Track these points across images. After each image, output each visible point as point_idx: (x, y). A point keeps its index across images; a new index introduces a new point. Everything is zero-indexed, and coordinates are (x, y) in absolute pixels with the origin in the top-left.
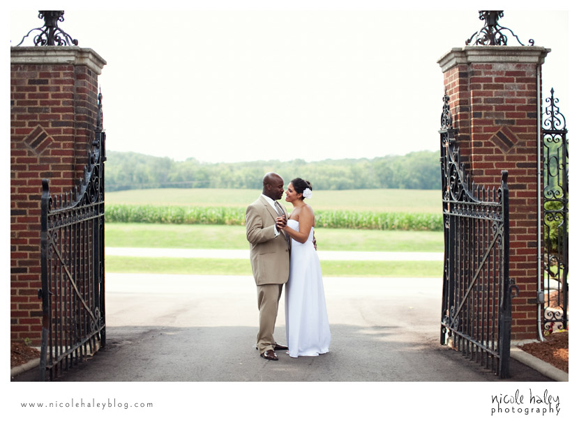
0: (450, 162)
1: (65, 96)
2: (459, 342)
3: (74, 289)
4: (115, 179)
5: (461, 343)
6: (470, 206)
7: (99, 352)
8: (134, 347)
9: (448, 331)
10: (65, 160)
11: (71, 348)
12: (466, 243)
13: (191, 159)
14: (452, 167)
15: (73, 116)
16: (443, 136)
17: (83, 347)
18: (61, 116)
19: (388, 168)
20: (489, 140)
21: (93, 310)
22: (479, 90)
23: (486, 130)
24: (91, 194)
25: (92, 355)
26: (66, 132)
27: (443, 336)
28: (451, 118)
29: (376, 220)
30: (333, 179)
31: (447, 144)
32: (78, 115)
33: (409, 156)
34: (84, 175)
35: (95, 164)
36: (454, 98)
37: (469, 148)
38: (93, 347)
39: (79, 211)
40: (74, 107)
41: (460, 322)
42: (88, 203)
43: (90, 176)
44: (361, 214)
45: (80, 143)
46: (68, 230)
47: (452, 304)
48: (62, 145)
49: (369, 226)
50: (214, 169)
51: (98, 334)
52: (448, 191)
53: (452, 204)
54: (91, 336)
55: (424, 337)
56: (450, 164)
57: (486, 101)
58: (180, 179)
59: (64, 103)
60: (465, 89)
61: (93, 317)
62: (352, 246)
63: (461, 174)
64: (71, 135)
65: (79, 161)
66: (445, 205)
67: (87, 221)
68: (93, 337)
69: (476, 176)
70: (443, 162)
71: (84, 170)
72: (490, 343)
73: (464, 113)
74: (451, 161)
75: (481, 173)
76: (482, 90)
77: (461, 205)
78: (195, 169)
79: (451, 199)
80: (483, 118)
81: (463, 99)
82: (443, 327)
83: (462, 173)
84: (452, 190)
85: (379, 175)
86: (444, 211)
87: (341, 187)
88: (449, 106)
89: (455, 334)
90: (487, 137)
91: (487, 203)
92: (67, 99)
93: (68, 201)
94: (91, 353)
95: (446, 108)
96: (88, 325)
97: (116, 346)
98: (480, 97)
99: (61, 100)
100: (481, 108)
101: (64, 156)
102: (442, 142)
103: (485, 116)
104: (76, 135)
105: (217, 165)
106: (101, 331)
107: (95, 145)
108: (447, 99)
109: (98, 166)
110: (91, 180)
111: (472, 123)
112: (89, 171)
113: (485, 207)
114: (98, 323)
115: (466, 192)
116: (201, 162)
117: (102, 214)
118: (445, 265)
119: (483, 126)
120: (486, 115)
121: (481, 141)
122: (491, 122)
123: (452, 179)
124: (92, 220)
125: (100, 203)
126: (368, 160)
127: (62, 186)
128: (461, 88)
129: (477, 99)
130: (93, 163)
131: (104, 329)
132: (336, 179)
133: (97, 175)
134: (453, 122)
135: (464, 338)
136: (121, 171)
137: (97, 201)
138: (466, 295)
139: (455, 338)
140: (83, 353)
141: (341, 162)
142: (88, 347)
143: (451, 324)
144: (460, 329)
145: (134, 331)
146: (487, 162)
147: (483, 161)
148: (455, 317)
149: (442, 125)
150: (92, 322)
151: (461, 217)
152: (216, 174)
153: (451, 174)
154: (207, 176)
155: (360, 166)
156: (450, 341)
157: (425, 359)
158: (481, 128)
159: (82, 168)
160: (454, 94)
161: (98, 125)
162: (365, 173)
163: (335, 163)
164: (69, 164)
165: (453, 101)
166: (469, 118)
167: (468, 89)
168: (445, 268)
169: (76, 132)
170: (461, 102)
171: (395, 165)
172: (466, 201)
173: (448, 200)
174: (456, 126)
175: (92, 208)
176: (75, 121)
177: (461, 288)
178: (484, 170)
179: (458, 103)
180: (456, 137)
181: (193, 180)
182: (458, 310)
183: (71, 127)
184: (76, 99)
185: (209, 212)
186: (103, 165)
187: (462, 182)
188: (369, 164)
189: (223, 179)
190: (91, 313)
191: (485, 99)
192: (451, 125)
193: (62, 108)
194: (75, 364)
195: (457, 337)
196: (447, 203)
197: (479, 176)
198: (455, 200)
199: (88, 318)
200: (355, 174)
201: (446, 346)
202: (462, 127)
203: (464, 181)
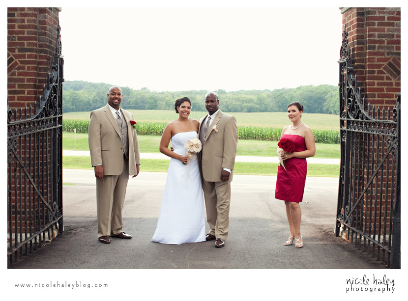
0: (347, 87)
1: (29, 27)
2: (352, 236)
3: (34, 188)
4: (91, 102)
5: (354, 236)
6: (366, 124)
7: (57, 239)
8: (86, 234)
9: (342, 226)
10: (28, 80)
11: (31, 236)
12: (361, 155)
13: (145, 88)
14: (350, 91)
15: (36, 44)
16: (342, 65)
17: (42, 234)
18: (26, 44)
19: (284, 98)
20: (381, 69)
21: (51, 204)
22: (374, 27)
23: (379, 60)
24: (50, 109)
25: (50, 241)
26: (29, 56)
27: (338, 229)
28: (350, 50)
29: (275, 134)
30: (245, 104)
31: (345, 72)
32: (40, 43)
34: (42, 93)
35: (54, 84)
36: (352, 34)
37: (364, 75)
38: (51, 234)
39: (38, 122)
40: (37, 36)
41: (354, 219)
42: (47, 116)
43: (48, 93)
44: (265, 129)
45: (42, 66)
46: (28, 139)
47: (346, 204)
48: (26, 67)
49: (270, 138)
50: (160, 96)
51: (55, 224)
52: (345, 111)
53: (349, 122)
54: (49, 225)
55: (321, 229)
56: (348, 89)
57: (379, 36)
58: (137, 103)
59: (28, 33)
60: (362, 26)
61: (51, 209)
62: (258, 153)
63: (358, 96)
64: (34, 60)
65: (40, 81)
66: (342, 123)
67: (46, 131)
68: (51, 226)
69: (370, 99)
70: (341, 87)
71: (44, 88)
72: (377, 237)
73: (360, 46)
74: (348, 85)
75: (374, 96)
76: (376, 27)
77: (357, 122)
78: (148, 96)
79: (348, 117)
80: (376, 50)
81: (360, 34)
82: (338, 222)
83: (359, 96)
84: (349, 110)
85: (278, 102)
86: (341, 127)
87: (250, 110)
88: (348, 40)
89: (349, 229)
90: (379, 66)
91: (382, 121)
92: (31, 30)
93: (28, 114)
94: (49, 239)
95: (345, 41)
96: (47, 216)
97: (71, 233)
98: (374, 33)
99: (26, 30)
100: (375, 42)
101: (28, 77)
102: (341, 70)
103: (378, 49)
104: (38, 60)
105: (163, 93)
106: (59, 221)
107: (54, 68)
108: (345, 34)
109: (57, 86)
110: (49, 97)
111: (367, 55)
112: (48, 90)
113: (380, 124)
114: (56, 215)
115: (363, 111)
116: (152, 91)
117: (60, 126)
118: (341, 172)
119: (376, 57)
120: (379, 47)
121: (375, 70)
122: (383, 54)
123: (349, 101)
124: (51, 129)
125: (58, 116)
126: (270, 91)
127: (26, 102)
128: (358, 25)
129: (372, 34)
130: (51, 83)
131: (62, 219)
132: (247, 104)
133: (55, 92)
134: (351, 54)
135: (357, 233)
136: (95, 97)
137: (55, 114)
138: (360, 197)
139: (349, 232)
140: (42, 239)
141: (251, 93)
142: (46, 234)
143: (346, 221)
144: (353, 225)
145: (88, 219)
146: (379, 87)
147: (376, 86)
148: (349, 215)
149: (341, 57)
150: (51, 214)
151: (356, 132)
152: (162, 100)
153: (349, 96)
154: (155, 101)
155: (265, 95)
156: (344, 234)
157: (324, 249)
158: (374, 58)
159: (41, 87)
160: (352, 31)
161: (56, 52)
162: (267, 101)
163: (247, 93)
164: (32, 83)
165: (351, 37)
166: (365, 51)
167: (365, 26)
168: (341, 174)
169: (38, 57)
170: (358, 37)
171: (289, 95)
172: (362, 119)
173: (346, 119)
174: (353, 57)
175: (51, 120)
176: (37, 48)
177: (355, 191)
178: (376, 93)
179: (356, 38)
180: (353, 66)
181: (146, 103)
182: (352, 210)
183: (34, 53)
184: (39, 29)
185: (156, 126)
186: (62, 85)
187: (358, 103)
188: (270, 94)
189: (167, 103)
190: (50, 207)
191: (378, 34)
192: (349, 56)
193: (26, 37)
194: (35, 249)
195: (351, 232)
196: (343, 121)
197: (372, 99)
198: (352, 119)
199: (47, 211)
200: (261, 101)
201: (340, 238)
202: (358, 58)
203: (360, 103)
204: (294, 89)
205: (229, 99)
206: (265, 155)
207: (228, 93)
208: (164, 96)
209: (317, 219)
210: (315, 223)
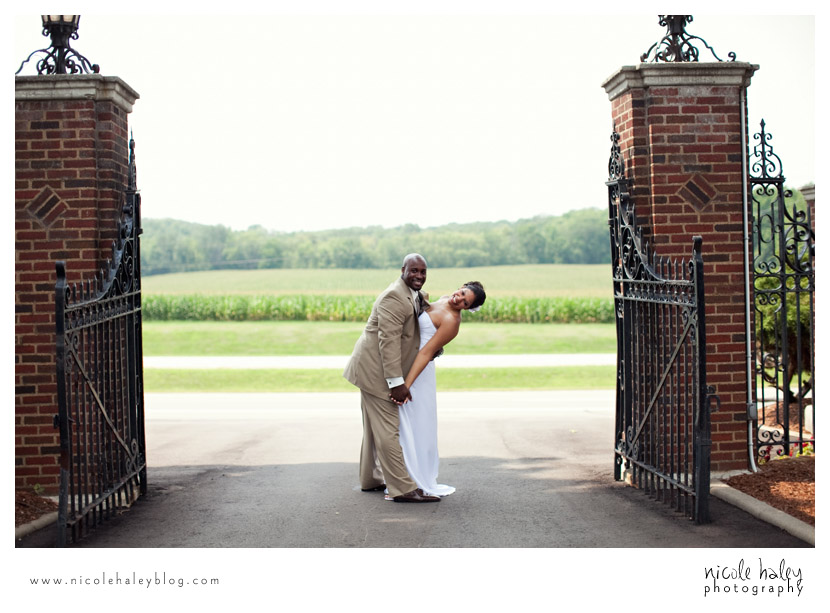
0: (622, 226)
1: (83, 144)
2: (640, 476)
3: (103, 414)
5: (643, 477)
6: (651, 287)
7: (138, 503)
8: (187, 494)
9: (624, 461)
10: (85, 234)
11: (100, 497)
12: (646, 338)
13: (255, 227)
14: (626, 232)
15: (95, 172)
16: (612, 189)
17: (116, 495)
18: (78, 173)
19: (538, 235)
20: (676, 194)
21: (128, 442)
22: (660, 125)
23: (671, 180)
24: (123, 281)
25: (128, 506)
26: (85, 194)
27: (617, 468)
28: (623, 165)
29: (522, 310)
30: (459, 252)
31: (618, 201)
32: (102, 170)
33: (567, 216)
34: (112, 255)
35: (128, 239)
36: (626, 136)
37: (649, 206)
38: (129, 495)
39: (106, 305)
40: (96, 159)
41: (641, 448)
42: (118, 293)
43: (120, 255)
44: (501, 300)
45: (105, 210)
46: (92, 332)
47: (629, 423)
48: (80, 212)
49: (512, 317)
50: (287, 242)
51: (135, 476)
52: (620, 265)
53: (626, 284)
54: (127, 479)
55: (591, 471)
56: (623, 229)
57: (671, 139)
58: (239, 256)
59: (82, 154)
60: (642, 123)
61: (129, 452)
63: (638, 242)
64: (93, 199)
65: (104, 235)
66: (617, 286)
67: (118, 319)
68: (130, 481)
69: (659, 245)
70: (612, 226)
71: (112, 247)
72: (683, 476)
73: (640, 156)
74: (623, 224)
75: (666, 240)
76: (664, 124)
77: (639, 286)
78: (262, 242)
79: (625, 277)
80: (666, 163)
81: (638, 137)
82: (617, 456)
83: (639, 240)
84: (626, 264)
85: (526, 245)
86: (615, 294)
87: (471, 263)
88: (619, 148)
89: (635, 465)
90: (673, 190)
91: (674, 282)
92: (86, 149)
93: (91, 291)
94: (128, 503)
95: (616, 149)
96: (123, 464)
97: (161, 493)
98: (662, 134)
99: (78, 150)
100: (664, 149)
101: (83, 229)
102: (611, 197)
103: (670, 161)
104: (99, 199)
105: (293, 235)
106: (140, 472)
107: (127, 212)
108: (616, 138)
109: (132, 241)
110: (122, 261)
111: (652, 171)
112: (119, 249)
113: (672, 287)
114: (136, 462)
115: (646, 266)
116: (270, 232)
117: (138, 309)
118: (618, 369)
119: (667, 175)
120: (671, 158)
121: (665, 195)
122: (677, 169)
123: (625, 250)
124: (125, 317)
125: (134, 293)
126: (509, 223)
127: (82, 271)
128: (635, 123)
129: (658, 137)
130: (124, 237)
131: (145, 469)
132: (465, 252)
133: (130, 253)
134: (626, 169)
135: (647, 471)
137: (131, 291)
138: (649, 410)
139: (634, 471)
140: (117, 504)
141: (470, 227)
142: (123, 494)
143: (629, 452)
144: (640, 458)
145: (185, 473)
146: (674, 224)
147: (669, 223)
148: (633, 442)
149: (610, 175)
150: (128, 460)
151: (639, 302)
152: (291, 249)
153: (625, 241)
154: (278, 252)
155: (499, 232)
156: (629, 475)
157: (594, 500)
158: (664, 177)
159: (109, 244)
160: (626, 131)
161: (130, 184)
162: (505, 242)
163: (463, 228)
164: (91, 239)
165: (625, 141)
166: (648, 164)
167: (646, 123)
168: (618, 374)
169: (99, 194)
170: (636, 141)
171: (547, 230)
172: (646, 279)
173: (621, 279)
174: (629, 175)
175: (124, 300)
176: (98, 178)
177: (641, 400)
178: (670, 235)
179: (632, 143)
180: (629, 191)
181: (259, 257)
182: (638, 431)
183: (93, 188)
184: (99, 147)
185: (283, 303)
186: (139, 239)
187: (639, 253)
188: (510, 229)
189: (301, 255)
190: (127, 448)
191: (669, 137)
192: (623, 174)
193: (79, 162)
194: (107, 519)
195: (637, 470)
196: (619, 283)
197: (662, 245)
198: (631, 279)
199: (122, 455)
200: (491, 244)
201: (622, 483)
202: (638, 177)
203: (643, 252)
204: (557, 218)
205: (428, 242)
206: (502, 352)
207: (423, 230)
208: (295, 241)
209: (588, 456)
210: (582, 463)
